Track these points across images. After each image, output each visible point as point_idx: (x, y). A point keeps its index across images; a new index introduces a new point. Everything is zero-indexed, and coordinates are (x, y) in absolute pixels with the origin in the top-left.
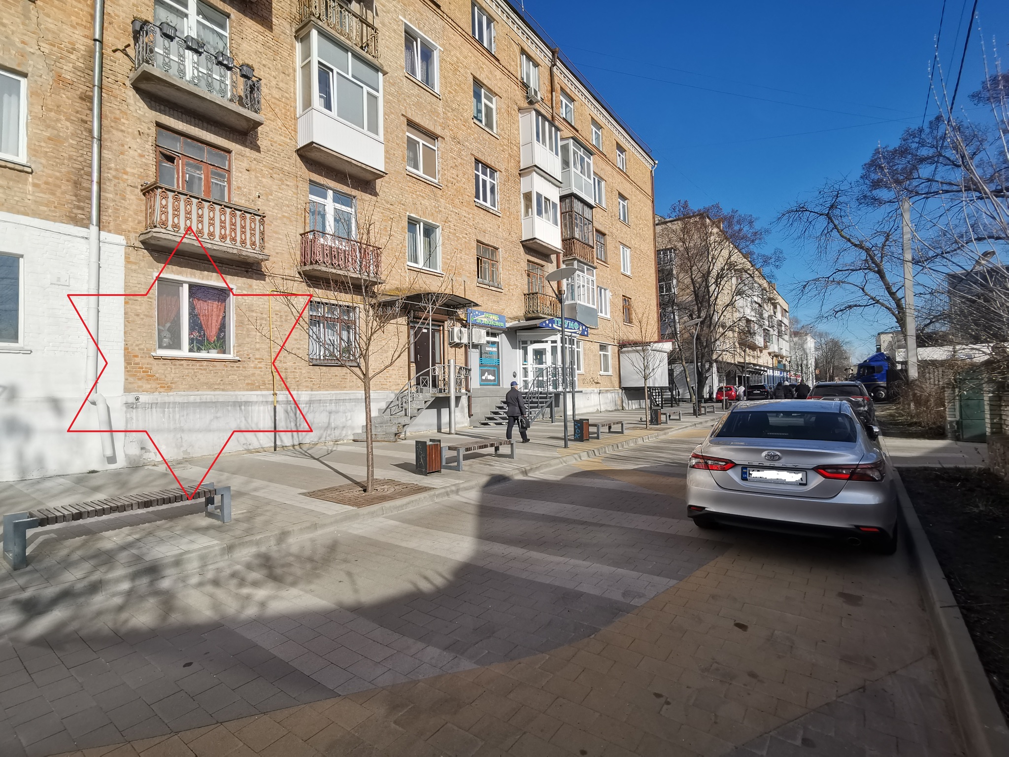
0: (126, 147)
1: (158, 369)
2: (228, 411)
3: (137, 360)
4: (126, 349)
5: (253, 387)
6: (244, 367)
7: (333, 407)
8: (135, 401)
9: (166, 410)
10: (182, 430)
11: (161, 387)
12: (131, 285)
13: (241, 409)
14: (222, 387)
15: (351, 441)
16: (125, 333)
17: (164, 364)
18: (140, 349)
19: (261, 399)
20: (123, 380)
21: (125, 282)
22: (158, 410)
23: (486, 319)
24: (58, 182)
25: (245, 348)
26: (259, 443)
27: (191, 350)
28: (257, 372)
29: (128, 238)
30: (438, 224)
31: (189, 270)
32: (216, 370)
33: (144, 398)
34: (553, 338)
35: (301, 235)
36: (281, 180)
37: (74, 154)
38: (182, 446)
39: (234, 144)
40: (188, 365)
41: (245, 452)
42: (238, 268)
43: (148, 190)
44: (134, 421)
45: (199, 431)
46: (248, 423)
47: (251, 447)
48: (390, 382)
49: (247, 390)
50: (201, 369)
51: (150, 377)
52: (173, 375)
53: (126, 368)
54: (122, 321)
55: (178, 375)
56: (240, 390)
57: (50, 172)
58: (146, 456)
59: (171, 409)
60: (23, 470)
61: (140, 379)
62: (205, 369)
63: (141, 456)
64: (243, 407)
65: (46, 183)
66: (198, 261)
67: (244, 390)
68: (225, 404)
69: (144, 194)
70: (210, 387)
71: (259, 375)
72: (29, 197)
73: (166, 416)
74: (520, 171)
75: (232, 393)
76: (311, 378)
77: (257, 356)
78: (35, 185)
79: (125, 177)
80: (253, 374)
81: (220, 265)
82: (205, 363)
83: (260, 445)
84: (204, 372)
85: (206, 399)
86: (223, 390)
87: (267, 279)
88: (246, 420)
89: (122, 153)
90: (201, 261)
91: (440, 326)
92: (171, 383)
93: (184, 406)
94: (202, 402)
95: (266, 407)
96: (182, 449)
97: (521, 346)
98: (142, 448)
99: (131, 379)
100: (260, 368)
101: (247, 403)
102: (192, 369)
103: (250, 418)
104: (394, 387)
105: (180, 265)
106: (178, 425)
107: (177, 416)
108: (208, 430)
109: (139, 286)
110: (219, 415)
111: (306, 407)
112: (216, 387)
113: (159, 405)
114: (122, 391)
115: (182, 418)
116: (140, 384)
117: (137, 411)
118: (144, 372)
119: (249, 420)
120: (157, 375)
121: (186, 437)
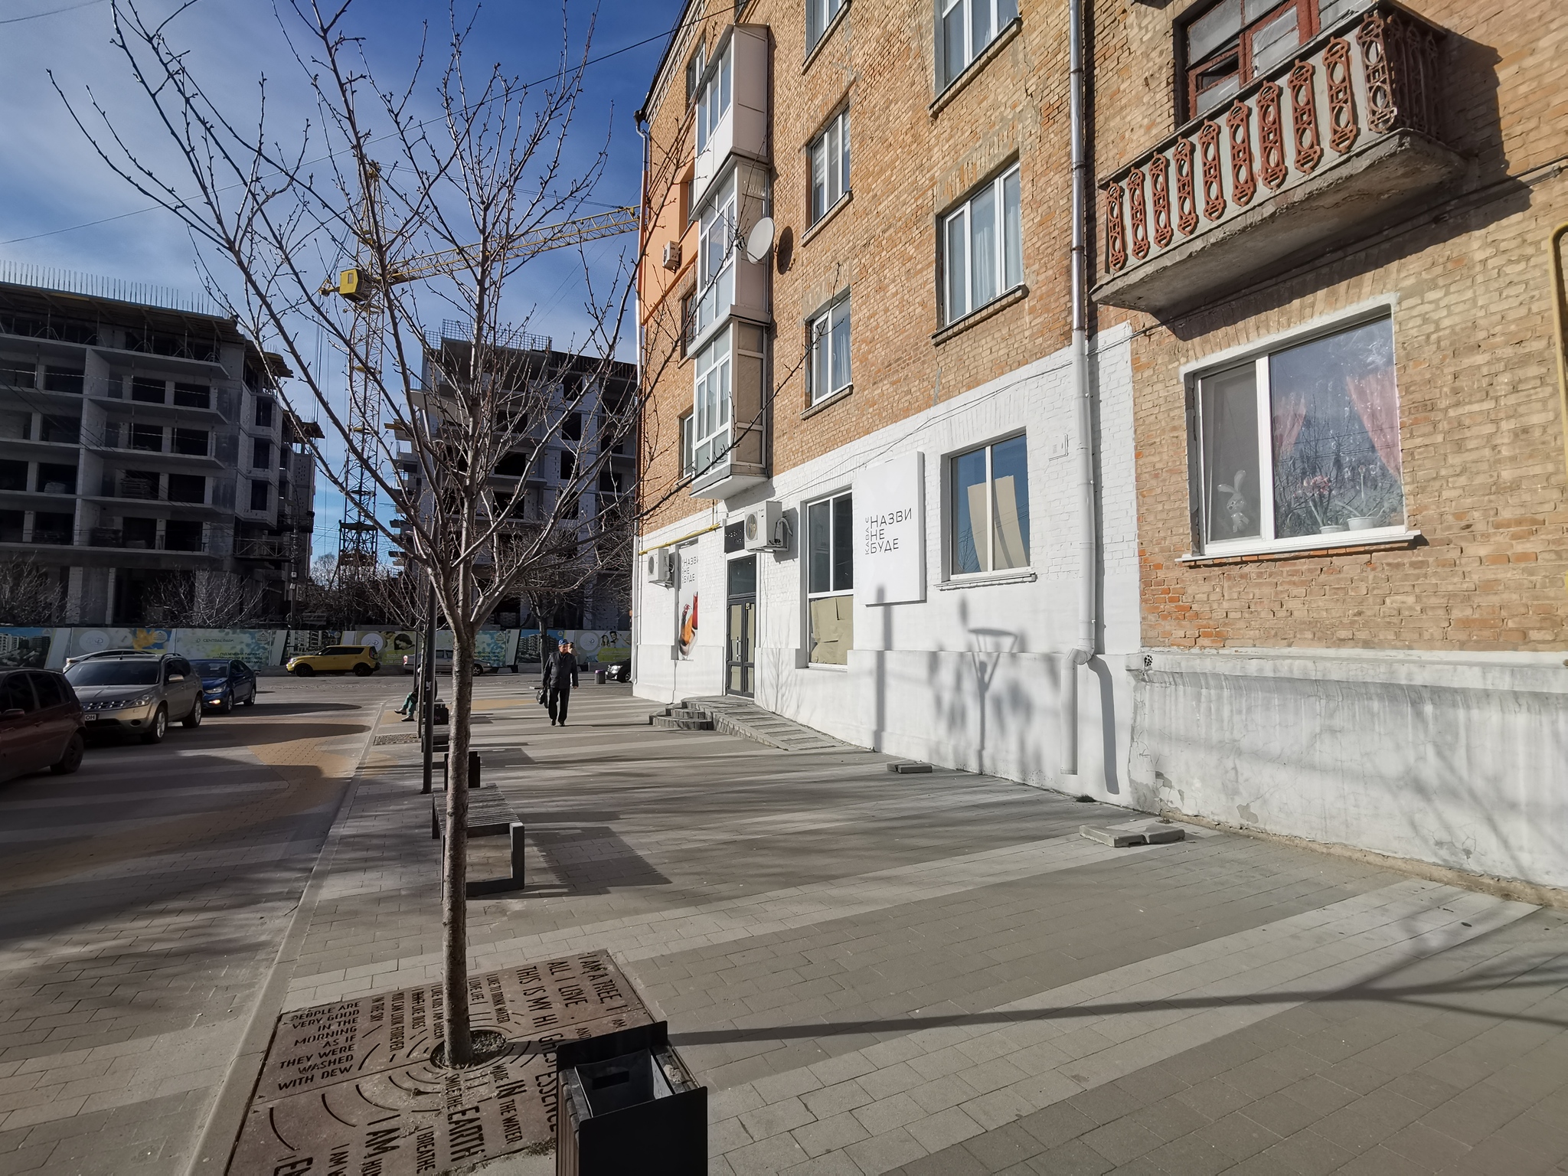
1: (1197, 589)
2: (1372, 715)
3: (1161, 574)
4: (1142, 553)
5: (1486, 635)
6: (1448, 564)
8: (1143, 667)
9: (1204, 691)
10: (1239, 753)
11: (1207, 635)
12: (1143, 414)
13: (1419, 715)
14: (1362, 635)
16: (1139, 519)
17: (1211, 578)
18: (1162, 550)
19: (1505, 683)
20: (1138, 619)
21: (1134, 414)
22: (1189, 689)
25: (1448, 494)
26: (1514, 858)
27: (1278, 535)
28: (1509, 574)
29: (1133, 322)
31: (1252, 321)
32: (1340, 580)
33: (1158, 661)
38: (1236, 792)
40: (1260, 575)
41: (1450, 874)
44: (1147, 710)
45: (1280, 761)
46: (1452, 769)
47: (1471, 865)
49: (1463, 646)
50: (1294, 583)
51: (1185, 612)
52: (1225, 605)
53: (1143, 593)
54: (1133, 495)
55: (1237, 604)
56: (1430, 644)
57: (1044, 276)
58: (1166, 794)
59: (1213, 692)
61: (1165, 618)
62: (1309, 583)
63: (1155, 790)
64: (1428, 709)
65: (1041, 298)
66: (1273, 281)
67: (1447, 643)
68: (1352, 690)
70: (1324, 634)
71: (1517, 587)
72: (1027, 334)
73: (1203, 706)
75: (1395, 655)
77: (1506, 514)
78: (1031, 311)
80: (1488, 587)
81: (1340, 254)
82: (1305, 565)
83: (1520, 868)
84: (1303, 590)
85: (1291, 671)
86: (1367, 644)
88: (1440, 754)
90: (1280, 279)
92: (1225, 625)
93: (1241, 684)
94: (1281, 679)
95: (1545, 719)
96: (1240, 802)
98: (1159, 775)
99: (1152, 618)
100: (1527, 557)
101: (1438, 693)
102: (1270, 584)
103: (1461, 752)
105: (1231, 319)
106: (1227, 735)
107: (1226, 712)
108: (1304, 765)
109: (1157, 410)
110: (1338, 722)
112: (1343, 634)
113: (1189, 680)
114: (1139, 644)
115: (1236, 718)
116: (1168, 628)
117: (1152, 690)
118: (1171, 600)
119: (1460, 760)
120: (1195, 607)
121: (1246, 769)
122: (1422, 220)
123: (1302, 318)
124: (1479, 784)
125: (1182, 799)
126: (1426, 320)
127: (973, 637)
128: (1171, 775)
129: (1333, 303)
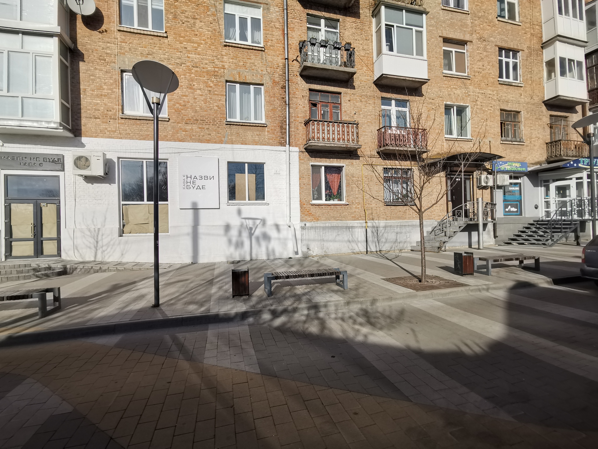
0: (298, 105)
1: (313, 210)
2: (344, 231)
3: (305, 206)
4: (300, 201)
5: (355, 218)
6: (351, 208)
7: (398, 230)
8: (304, 226)
9: (317, 230)
10: (323, 241)
11: (315, 219)
12: (301, 170)
13: (349, 230)
14: (340, 219)
15: (410, 251)
16: (300, 193)
17: (315, 208)
18: (305, 201)
19: (359, 225)
20: (300, 216)
21: (299, 169)
22: (314, 230)
23: (509, 167)
24: (275, 128)
25: (351, 198)
27: (326, 200)
28: (357, 210)
29: (300, 148)
30: (468, 105)
31: (324, 159)
32: (337, 210)
33: (308, 224)
34: (578, 175)
35: (378, 130)
36: (366, 102)
37: (280, 114)
38: (324, 248)
39: (342, 89)
40: (325, 208)
41: (352, 253)
42: (346, 155)
43: (307, 123)
44: (304, 235)
45: (331, 241)
46: (353, 238)
47: (355, 251)
48: (434, 214)
49: (352, 220)
51: (310, 214)
52: (319, 213)
53: (301, 210)
54: (298, 188)
55: (321, 213)
56: (349, 220)
57: (272, 124)
58: (310, 252)
59: (319, 230)
60: (268, 255)
61: (306, 215)
62: (332, 210)
63: (307, 252)
64: (350, 229)
65: (272, 130)
66: (328, 154)
68: (342, 227)
69: (305, 125)
70: (335, 219)
71: (358, 212)
72: (266, 137)
73: (317, 233)
74: (542, 44)
75: (345, 222)
76: (385, 213)
77: (357, 202)
78: (268, 132)
79: (298, 119)
80: (355, 211)
81: (338, 154)
82: (332, 206)
83: (359, 250)
84: (332, 211)
86: (341, 220)
87: (361, 158)
88: (352, 236)
89: (297, 108)
91: (470, 175)
92: (319, 217)
93: (324, 228)
95: (362, 229)
96: (324, 250)
97: (543, 184)
98: (308, 249)
99: (303, 215)
100: (358, 208)
101: (352, 227)
103: (354, 235)
104: (437, 218)
105: (321, 157)
106: (322, 238)
107: (321, 233)
108: (334, 241)
109: (305, 170)
110: (339, 233)
111: (383, 229)
112: (338, 219)
113: (314, 228)
114: (300, 221)
115: (323, 235)
116: (306, 218)
117: (305, 231)
118: (307, 212)
119: (354, 237)
120: (313, 213)
121: (326, 244)
122: (349, 155)
123: (332, 163)
124: (356, 240)
125: (313, 252)
126: (349, 171)
127: (244, 220)
128: (311, 248)
129: (337, 162)
